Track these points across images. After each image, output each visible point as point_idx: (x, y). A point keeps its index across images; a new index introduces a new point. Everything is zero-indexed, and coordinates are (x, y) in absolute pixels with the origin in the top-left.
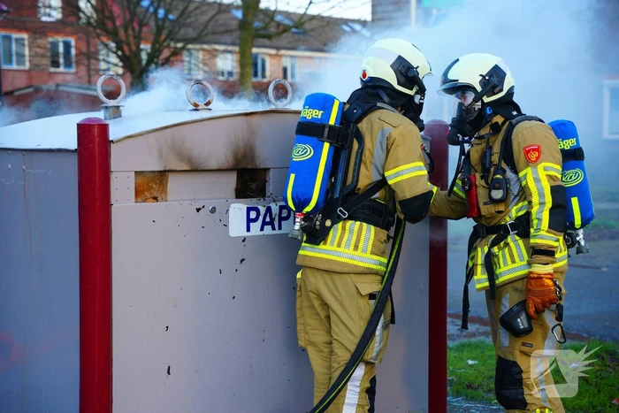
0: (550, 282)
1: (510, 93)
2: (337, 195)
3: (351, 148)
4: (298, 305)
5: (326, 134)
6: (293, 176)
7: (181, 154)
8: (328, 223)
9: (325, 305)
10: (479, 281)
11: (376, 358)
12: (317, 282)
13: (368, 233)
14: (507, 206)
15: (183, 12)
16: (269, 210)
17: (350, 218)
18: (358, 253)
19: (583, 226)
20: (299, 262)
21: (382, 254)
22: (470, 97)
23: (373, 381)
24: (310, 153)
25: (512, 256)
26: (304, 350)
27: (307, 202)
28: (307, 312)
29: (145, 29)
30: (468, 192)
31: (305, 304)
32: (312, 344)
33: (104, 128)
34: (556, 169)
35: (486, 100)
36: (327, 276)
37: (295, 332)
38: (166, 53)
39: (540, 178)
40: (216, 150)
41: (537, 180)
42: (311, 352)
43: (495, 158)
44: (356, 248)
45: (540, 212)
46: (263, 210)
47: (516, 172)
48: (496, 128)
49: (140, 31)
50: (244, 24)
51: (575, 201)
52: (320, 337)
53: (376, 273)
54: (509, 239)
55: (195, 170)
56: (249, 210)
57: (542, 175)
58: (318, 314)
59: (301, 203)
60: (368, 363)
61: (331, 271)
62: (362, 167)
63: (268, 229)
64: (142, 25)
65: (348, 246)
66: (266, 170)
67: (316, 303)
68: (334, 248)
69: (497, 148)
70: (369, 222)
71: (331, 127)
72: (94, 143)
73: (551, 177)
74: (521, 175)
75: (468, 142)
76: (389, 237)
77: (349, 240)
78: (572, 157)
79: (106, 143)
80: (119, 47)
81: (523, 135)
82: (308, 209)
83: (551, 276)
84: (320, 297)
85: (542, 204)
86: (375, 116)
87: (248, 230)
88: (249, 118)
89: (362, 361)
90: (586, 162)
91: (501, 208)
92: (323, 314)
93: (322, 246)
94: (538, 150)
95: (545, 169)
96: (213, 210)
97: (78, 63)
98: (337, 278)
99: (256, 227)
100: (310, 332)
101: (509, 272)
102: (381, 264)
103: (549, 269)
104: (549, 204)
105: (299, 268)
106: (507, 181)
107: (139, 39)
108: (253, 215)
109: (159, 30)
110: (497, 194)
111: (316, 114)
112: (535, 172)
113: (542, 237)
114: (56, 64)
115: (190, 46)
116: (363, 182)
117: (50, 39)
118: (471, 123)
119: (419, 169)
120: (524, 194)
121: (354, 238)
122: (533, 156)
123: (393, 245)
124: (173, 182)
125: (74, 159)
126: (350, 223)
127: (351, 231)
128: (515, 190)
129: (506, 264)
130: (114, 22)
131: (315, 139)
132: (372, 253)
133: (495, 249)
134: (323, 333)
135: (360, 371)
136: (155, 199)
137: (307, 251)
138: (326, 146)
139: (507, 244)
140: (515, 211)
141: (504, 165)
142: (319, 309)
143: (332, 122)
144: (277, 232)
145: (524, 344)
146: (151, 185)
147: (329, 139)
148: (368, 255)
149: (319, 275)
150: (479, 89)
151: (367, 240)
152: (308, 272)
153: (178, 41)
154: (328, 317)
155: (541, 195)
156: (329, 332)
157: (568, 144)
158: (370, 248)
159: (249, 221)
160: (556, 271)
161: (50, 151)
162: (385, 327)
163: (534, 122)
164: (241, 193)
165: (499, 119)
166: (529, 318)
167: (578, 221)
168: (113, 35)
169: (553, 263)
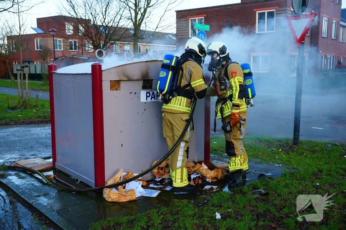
0: (238, 115)
1: (228, 54)
2: (174, 88)
3: (179, 73)
4: (163, 124)
5: (170, 68)
6: (159, 82)
7: (125, 75)
8: (171, 97)
9: (171, 124)
10: (219, 116)
11: (189, 140)
12: (168, 117)
13: (184, 100)
14: (226, 91)
15: (114, 31)
16: (153, 93)
17: (178, 95)
18: (181, 107)
19: (252, 98)
20: (162, 110)
21: (189, 107)
22: (216, 55)
23: (188, 148)
24: (165, 74)
25: (228, 108)
26: (165, 139)
27: (164, 90)
28: (166, 126)
29: (102, 37)
30: (215, 87)
31: (165, 123)
32: (168, 136)
33: (100, 66)
34: (241, 79)
35: (221, 56)
36: (171, 115)
37: (162, 133)
38: (108, 45)
39: (236, 82)
40: (136, 73)
41: (235, 83)
42: (167, 139)
43: (222, 76)
44: (180, 105)
45: (236, 93)
46: (151, 93)
47: (229, 80)
48: (223, 66)
49: (100, 37)
50: (135, 35)
51: (249, 89)
52: (170, 134)
53: (187, 113)
54: (227, 102)
55: (129, 80)
56: (147, 93)
57: (237, 81)
58: (169, 127)
59: (162, 90)
60: (186, 142)
61: (173, 113)
62: (183, 79)
63: (153, 99)
64: (101, 35)
65: (177, 104)
66: (152, 80)
67: (169, 123)
68: (173, 105)
69: (223, 73)
70: (184, 97)
71: (172, 66)
72: (97, 71)
73: (239, 82)
74: (230, 81)
75: (215, 71)
76: (191, 101)
77: (178, 102)
78: (248, 75)
79: (101, 71)
80: (93, 43)
81: (231, 67)
82: (164, 93)
83: (239, 113)
84: (169, 121)
85: (236, 90)
86: (187, 63)
87: (147, 100)
88: (147, 63)
89: (182, 141)
90: (253, 77)
91: (225, 92)
92: (171, 127)
93: (169, 105)
94: (235, 73)
95: (238, 79)
96: (135, 93)
97: (79, 48)
98: (174, 115)
99: (149, 99)
100: (167, 133)
101: (227, 113)
102: (188, 110)
103: (238, 111)
104: (238, 90)
105: (163, 112)
106: (226, 83)
107: (100, 39)
108: (148, 95)
109: (107, 37)
110: (223, 87)
111: (168, 61)
112: (234, 80)
113: (236, 101)
114: (71, 48)
115: (117, 42)
116: (183, 84)
117: (70, 40)
118: (216, 64)
119: (202, 81)
120: (231, 87)
121: (179, 102)
122: (234, 75)
123: (193, 104)
124: (122, 84)
125: (91, 76)
126: (178, 97)
127: (179, 100)
128: (228, 86)
129: (226, 110)
130: (92, 34)
131: (167, 70)
132: (186, 107)
133: (224, 106)
134: (171, 133)
135: (183, 144)
136: (117, 89)
137: (165, 107)
138: (171, 72)
139: (227, 104)
140: (229, 94)
141: (225, 78)
142: (169, 125)
143: (173, 64)
144: (156, 100)
145: (234, 136)
146: (115, 85)
147: (172, 70)
148: (184, 107)
149: (169, 114)
150: (219, 53)
151: (184, 102)
152: (166, 113)
153: (113, 40)
154: (173, 128)
155: (236, 87)
156: (173, 132)
157: (247, 71)
158: (185, 105)
159: (147, 97)
160: (240, 112)
161: (82, 74)
162: (191, 130)
163: (235, 64)
164: (144, 88)
165: (224, 63)
166: (231, 127)
167: (250, 96)
168: (91, 38)
169: (239, 109)
